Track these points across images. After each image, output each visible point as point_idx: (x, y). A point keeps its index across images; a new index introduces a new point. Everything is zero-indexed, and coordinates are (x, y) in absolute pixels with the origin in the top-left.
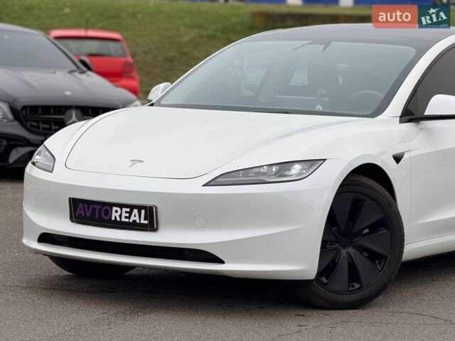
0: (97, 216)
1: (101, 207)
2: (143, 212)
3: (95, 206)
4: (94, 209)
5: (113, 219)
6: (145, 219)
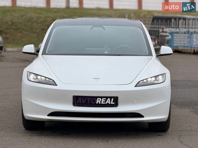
1: (91, 98)
2: (113, 99)
3: (88, 98)
4: (87, 100)
5: (97, 103)
6: (113, 102)
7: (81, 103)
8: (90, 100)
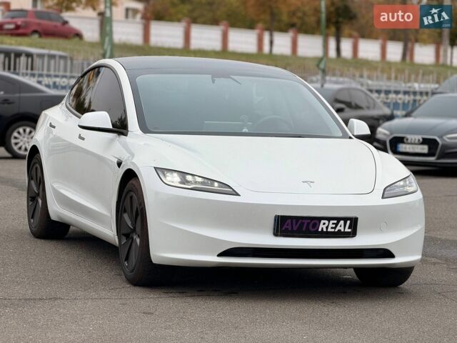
0: (304, 229)
1: (309, 221)
2: (348, 222)
3: (303, 221)
4: (302, 224)
5: (320, 230)
6: (349, 228)
7: (290, 229)
8: (308, 224)
